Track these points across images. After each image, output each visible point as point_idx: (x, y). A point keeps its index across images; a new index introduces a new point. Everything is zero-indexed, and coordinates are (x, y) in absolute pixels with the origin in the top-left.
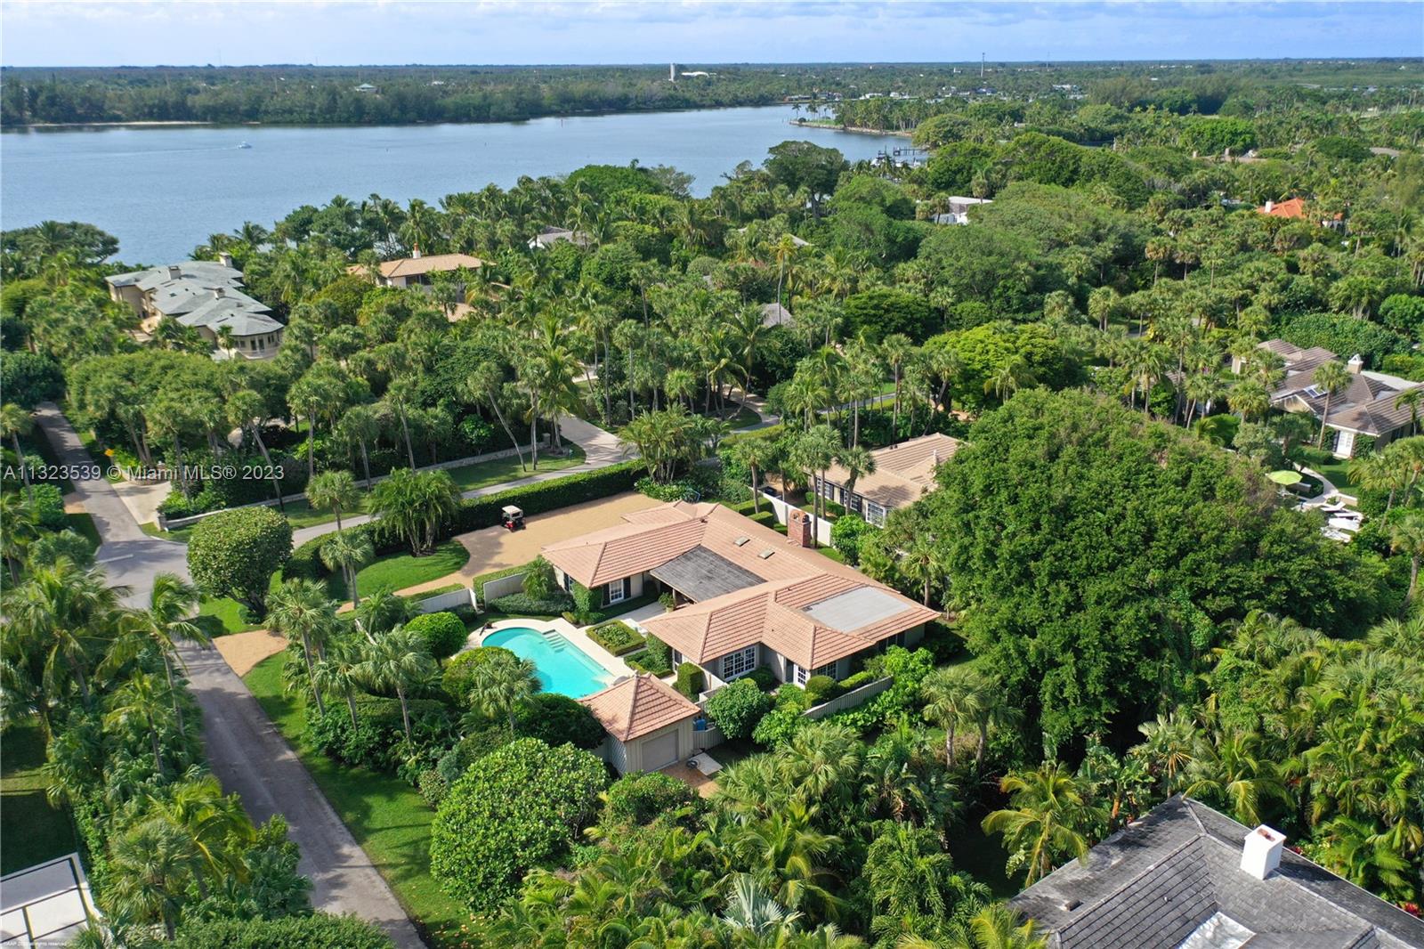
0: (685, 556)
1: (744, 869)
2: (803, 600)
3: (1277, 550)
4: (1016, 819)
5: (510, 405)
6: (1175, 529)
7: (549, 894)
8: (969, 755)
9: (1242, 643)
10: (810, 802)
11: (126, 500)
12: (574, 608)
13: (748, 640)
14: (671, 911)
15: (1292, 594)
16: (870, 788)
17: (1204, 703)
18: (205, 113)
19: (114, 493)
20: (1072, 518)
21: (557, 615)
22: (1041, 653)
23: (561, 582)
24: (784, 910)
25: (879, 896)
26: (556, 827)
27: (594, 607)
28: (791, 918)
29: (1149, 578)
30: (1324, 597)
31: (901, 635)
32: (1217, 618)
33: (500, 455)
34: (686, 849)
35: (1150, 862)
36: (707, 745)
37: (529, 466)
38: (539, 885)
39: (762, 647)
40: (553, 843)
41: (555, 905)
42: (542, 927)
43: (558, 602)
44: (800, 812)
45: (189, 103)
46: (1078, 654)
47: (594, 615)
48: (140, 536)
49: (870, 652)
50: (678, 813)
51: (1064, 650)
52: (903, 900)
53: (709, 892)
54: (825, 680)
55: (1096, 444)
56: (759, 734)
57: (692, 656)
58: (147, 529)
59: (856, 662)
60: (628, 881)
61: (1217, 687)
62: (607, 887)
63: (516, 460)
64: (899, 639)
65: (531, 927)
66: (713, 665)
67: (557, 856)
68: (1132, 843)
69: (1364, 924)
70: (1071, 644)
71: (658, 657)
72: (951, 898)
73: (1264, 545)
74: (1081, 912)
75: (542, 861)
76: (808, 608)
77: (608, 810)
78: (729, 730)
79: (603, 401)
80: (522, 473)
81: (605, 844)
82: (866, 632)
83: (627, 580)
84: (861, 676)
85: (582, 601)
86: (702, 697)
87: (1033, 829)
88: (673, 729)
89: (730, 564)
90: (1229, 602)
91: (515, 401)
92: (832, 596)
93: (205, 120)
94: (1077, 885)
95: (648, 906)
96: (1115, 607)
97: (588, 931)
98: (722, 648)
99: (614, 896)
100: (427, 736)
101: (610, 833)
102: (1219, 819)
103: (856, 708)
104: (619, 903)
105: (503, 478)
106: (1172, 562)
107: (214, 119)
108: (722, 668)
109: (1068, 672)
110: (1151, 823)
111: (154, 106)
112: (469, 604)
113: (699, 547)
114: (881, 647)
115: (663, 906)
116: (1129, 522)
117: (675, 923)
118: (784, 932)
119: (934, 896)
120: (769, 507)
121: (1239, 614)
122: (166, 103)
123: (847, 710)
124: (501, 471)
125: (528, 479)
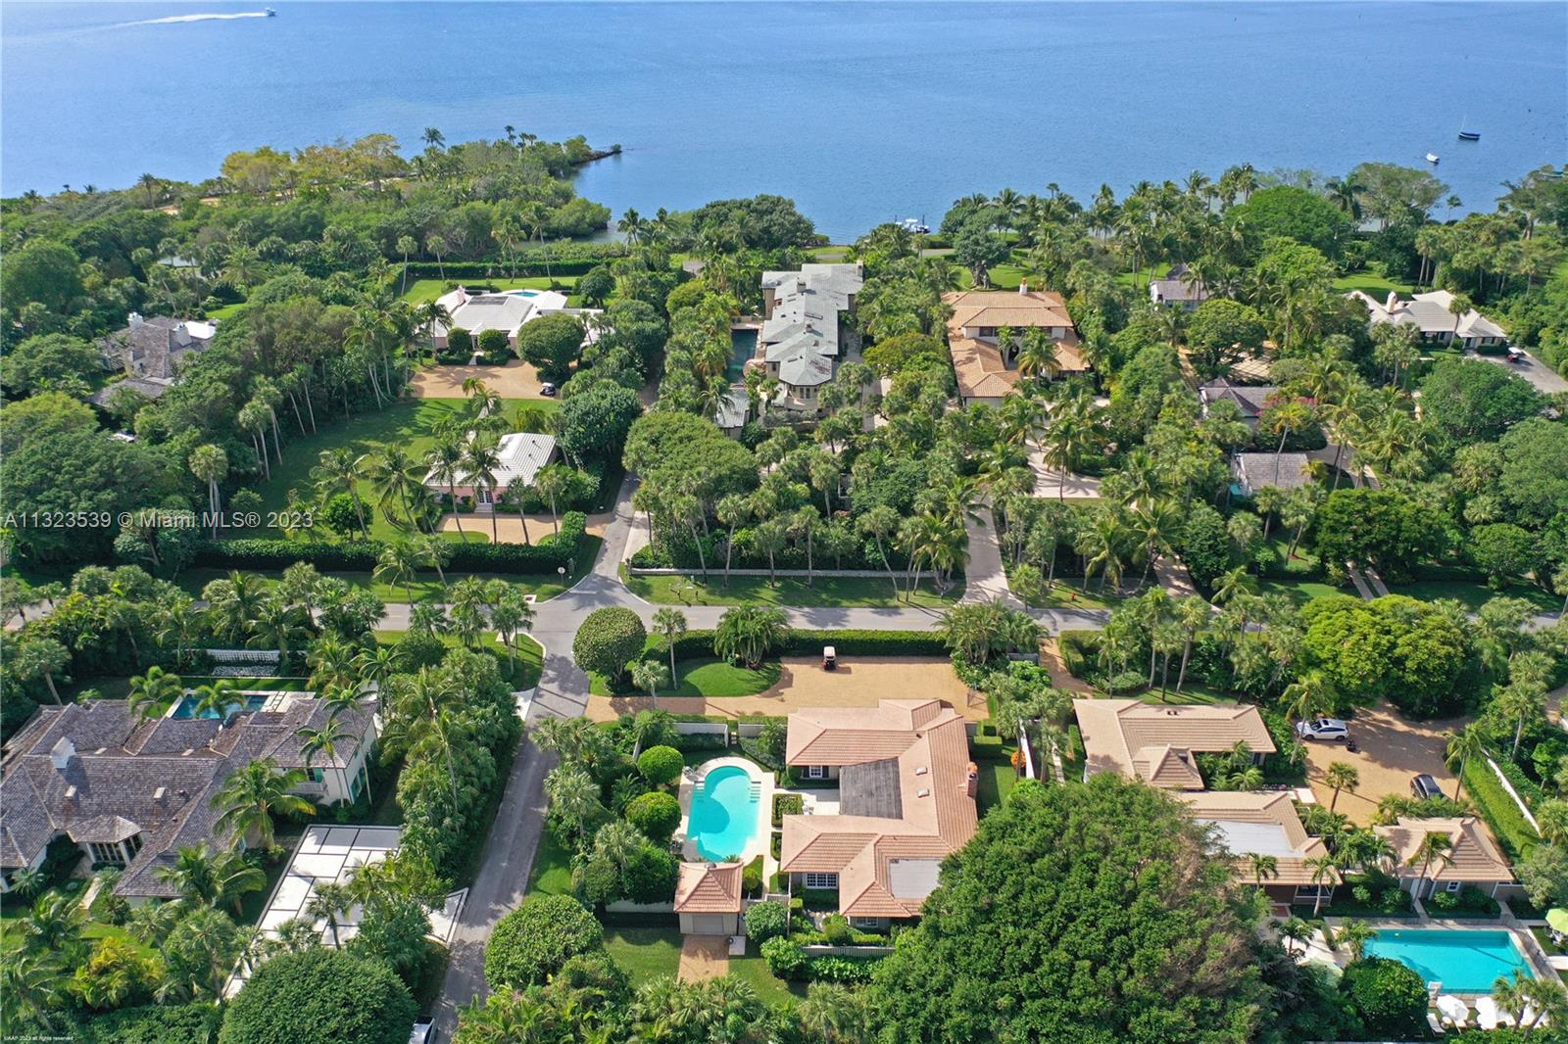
0: (879, 762)
2: (897, 854)
11: (633, 531)
12: (780, 770)
13: (832, 869)
19: (630, 520)
21: (772, 770)
27: (794, 777)
39: (836, 876)
43: (775, 761)
47: (790, 783)
48: (610, 573)
49: (904, 922)
58: (622, 567)
63: (901, 584)
66: (798, 875)
80: (894, 602)
82: (911, 904)
83: (825, 766)
84: (878, 937)
85: (787, 770)
88: (719, 915)
89: (897, 788)
92: (925, 858)
98: (807, 865)
103: (855, 959)
105: (877, 601)
108: (805, 879)
112: (723, 736)
113: (894, 760)
123: (845, 958)
124: (879, 594)
125: (895, 610)
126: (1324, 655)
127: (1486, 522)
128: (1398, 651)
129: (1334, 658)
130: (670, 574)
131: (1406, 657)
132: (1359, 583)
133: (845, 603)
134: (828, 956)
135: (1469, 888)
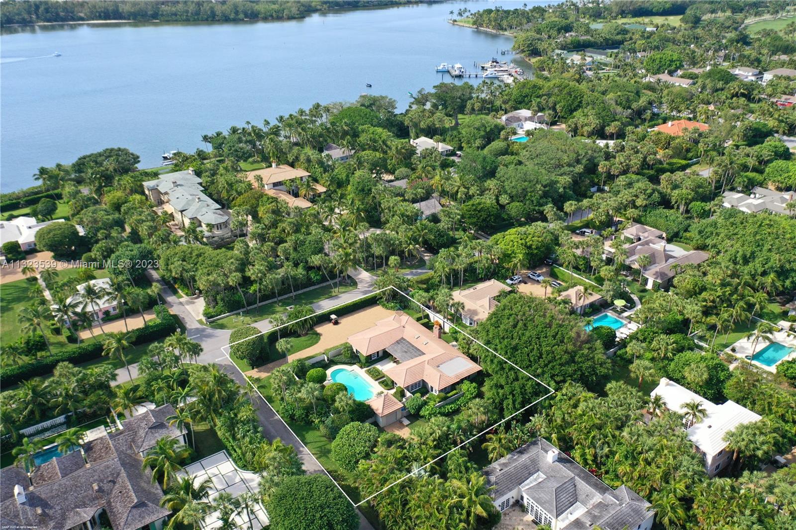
0: (397, 342)
1: (416, 461)
2: (437, 364)
3: (580, 360)
4: (490, 446)
5: (328, 266)
6: (548, 355)
7: (366, 467)
8: (484, 422)
9: (564, 391)
10: (434, 441)
11: (187, 307)
12: (360, 361)
13: (419, 379)
14: (397, 472)
15: (583, 374)
16: (451, 436)
17: (551, 409)
18: (129, 16)
19: (181, 303)
20: (518, 350)
21: (355, 364)
22: (503, 395)
23: (355, 351)
24: (426, 472)
25: (450, 468)
26: (366, 449)
27: (367, 362)
28: (427, 474)
29: (538, 371)
30: (592, 375)
31: (469, 376)
32: (557, 383)
33: (324, 284)
34: (401, 455)
35: (524, 458)
36: (405, 415)
37: (336, 290)
38: (362, 465)
39: (423, 381)
40: (366, 453)
41: (368, 470)
42: (365, 475)
43: (354, 360)
44: (431, 444)
45: (121, 10)
46: (514, 396)
47: (367, 364)
48: (199, 326)
49: (458, 383)
50: (399, 444)
51: (510, 394)
52: (455, 470)
53: (407, 467)
54: (443, 394)
55: (530, 320)
56: (422, 413)
57: (401, 383)
58: (200, 322)
59: (453, 387)
60: (386, 464)
61: (555, 404)
62: (381, 466)
63: (330, 287)
64: (467, 378)
65: (362, 476)
66: (407, 388)
67: (367, 456)
68: (521, 452)
69: (573, 475)
70: (512, 393)
71: (389, 383)
72: (467, 469)
73: (576, 358)
74: (502, 471)
75: (364, 458)
76: (438, 366)
77: (380, 443)
78: (412, 412)
79: (363, 258)
80: (334, 294)
81: (379, 453)
82: (457, 376)
83: (378, 352)
84: (455, 392)
85: (363, 360)
86: (404, 400)
87: (494, 449)
88: (395, 412)
89: (413, 346)
90: (562, 378)
91: (330, 265)
92: (447, 361)
93: (129, 19)
94: (504, 464)
95: (392, 471)
96: (526, 381)
97: (378, 478)
98: (410, 382)
99: (383, 469)
100: (321, 414)
101: (380, 450)
102: (548, 444)
103: (452, 403)
104: (385, 470)
105: (327, 296)
106: (546, 365)
107: (134, 19)
108: (410, 389)
109: (510, 401)
110: (529, 446)
111: (102, 12)
112: (324, 360)
113: (402, 338)
114: (462, 381)
115: (395, 471)
116: (535, 352)
117: (399, 476)
118: (425, 478)
119: (463, 469)
120: (427, 316)
121: (564, 381)
122: (107, 10)
123: (449, 404)
124: (326, 293)
125: (336, 297)
126: (510, 252)
127: (508, 204)
128: (528, 244)
129: (513, 252)
130: (227, 316)
131: (531, 245)
132: (479, 236)
133: (315, 301)
134: (443, 406)
135: (592, 305)
